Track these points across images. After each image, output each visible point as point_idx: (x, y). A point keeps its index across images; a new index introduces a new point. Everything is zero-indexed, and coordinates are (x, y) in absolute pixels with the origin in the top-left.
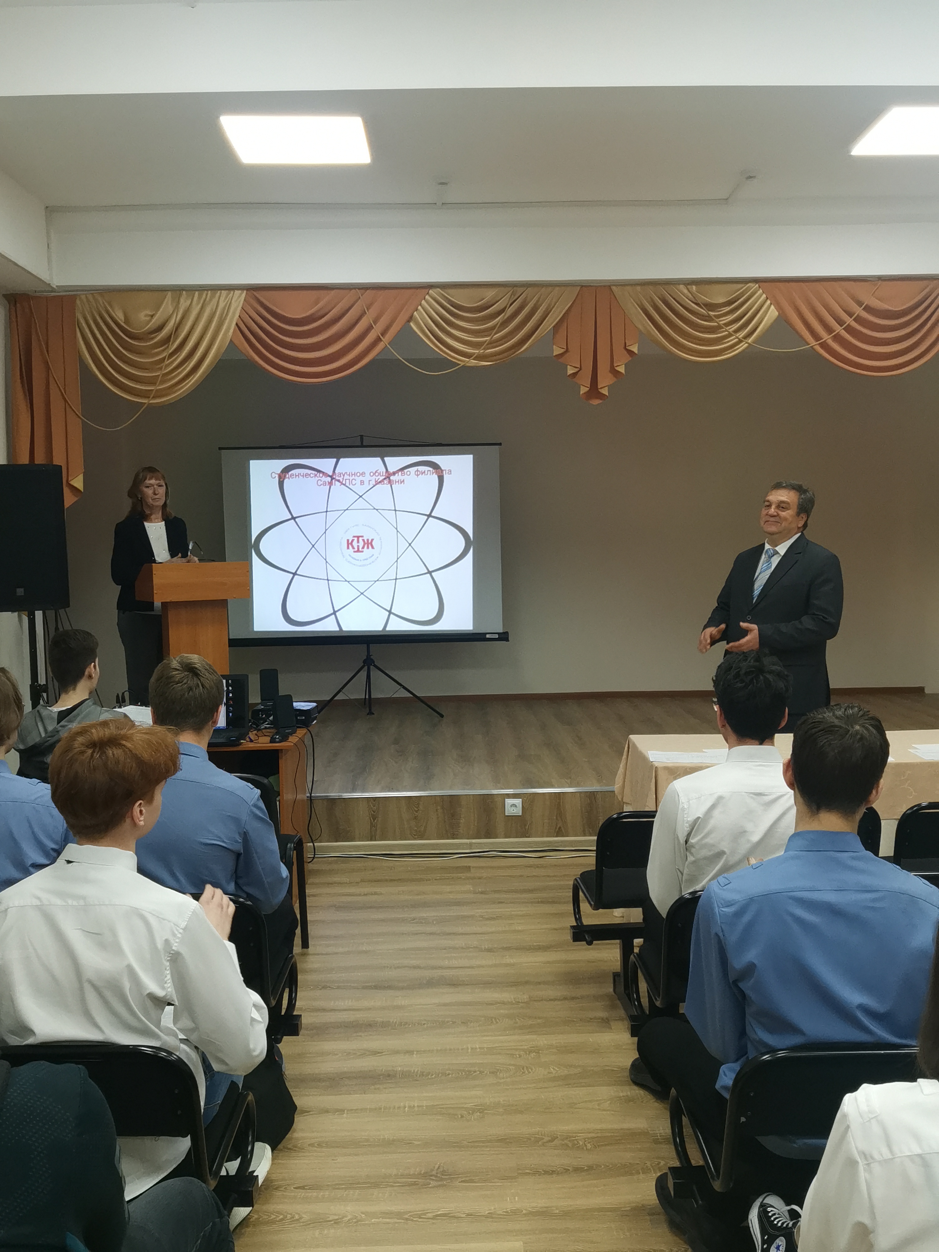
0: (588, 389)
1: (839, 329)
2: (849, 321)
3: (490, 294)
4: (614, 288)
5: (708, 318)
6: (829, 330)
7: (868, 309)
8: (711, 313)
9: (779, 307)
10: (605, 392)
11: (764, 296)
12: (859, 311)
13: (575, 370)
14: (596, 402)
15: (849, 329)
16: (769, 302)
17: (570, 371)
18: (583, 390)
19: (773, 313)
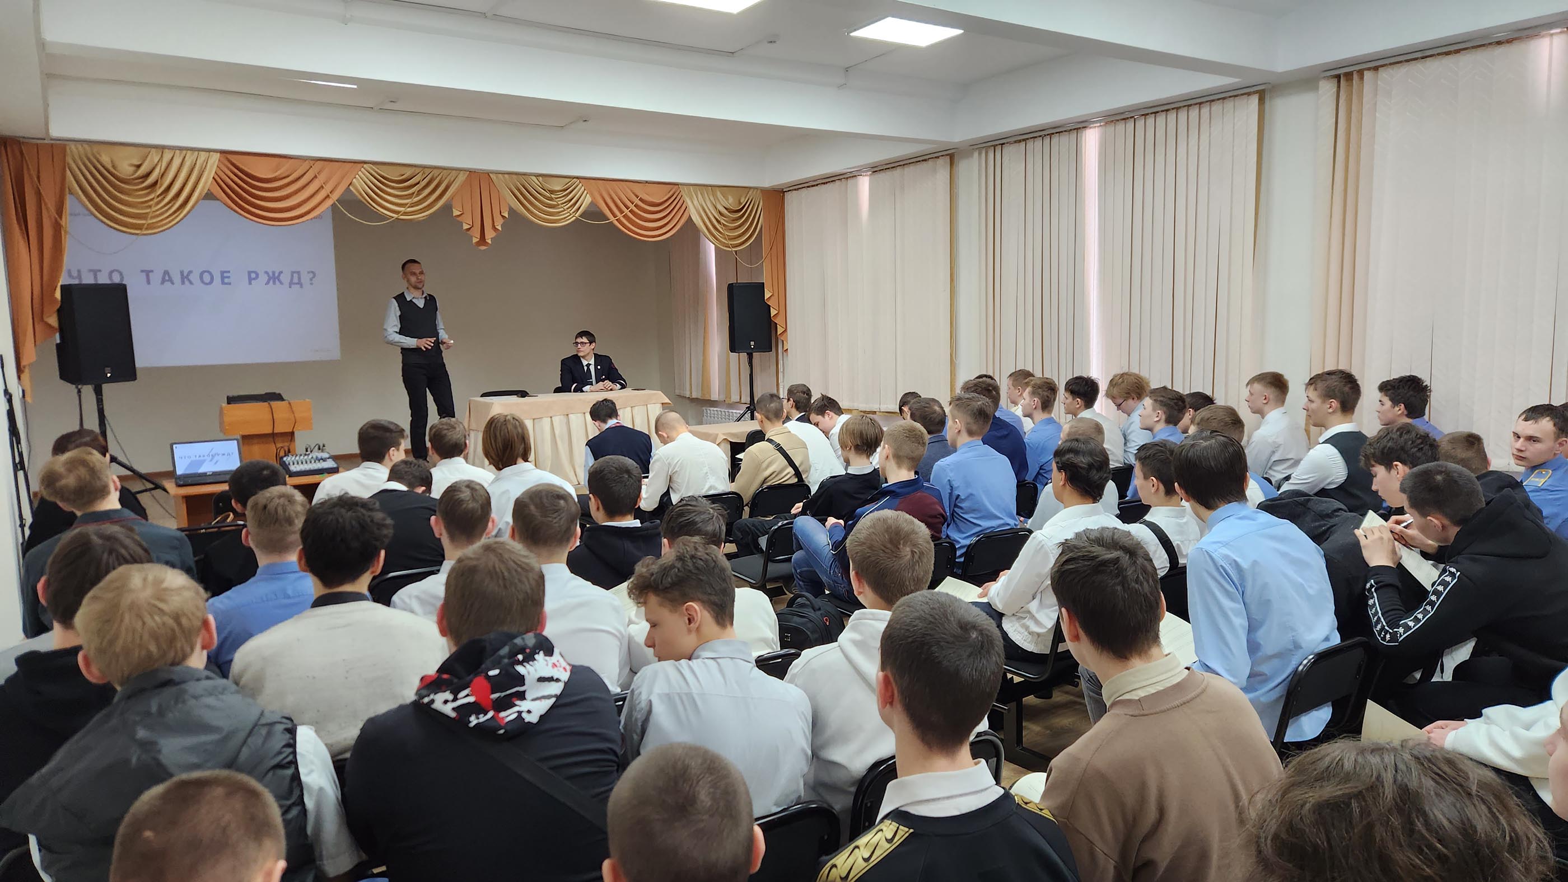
0: (478, 240)
1: (626, 211)
2: (632, 207)
3: (408, 172)
4: (491, 175)
5: (551, 199)
6: (622, 212)
7: (641, 200)
8: (553, 196)
9: (592, 195)
10: (489, 241)
11: (583, 188)
12: (637, 201)
13: (469, 227)
14: (483, 248)
15: (631, 211)
16: (586, 192)
17: (466, 227)
18: (475, 240)
19: (588, 200)
